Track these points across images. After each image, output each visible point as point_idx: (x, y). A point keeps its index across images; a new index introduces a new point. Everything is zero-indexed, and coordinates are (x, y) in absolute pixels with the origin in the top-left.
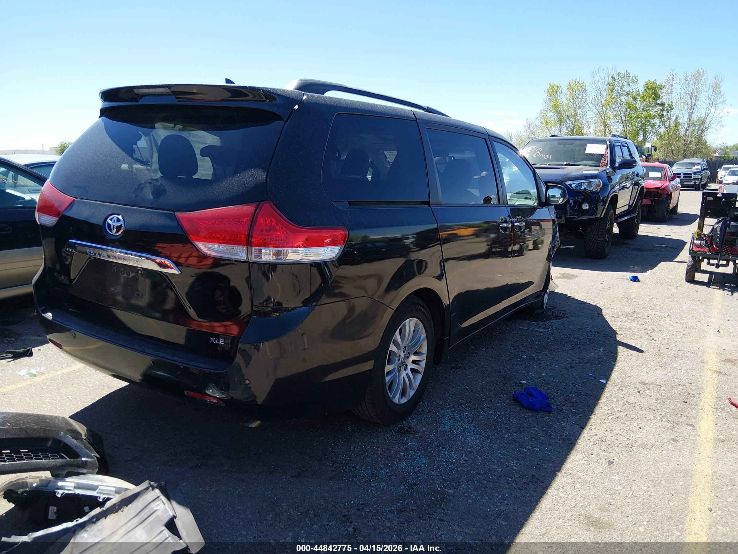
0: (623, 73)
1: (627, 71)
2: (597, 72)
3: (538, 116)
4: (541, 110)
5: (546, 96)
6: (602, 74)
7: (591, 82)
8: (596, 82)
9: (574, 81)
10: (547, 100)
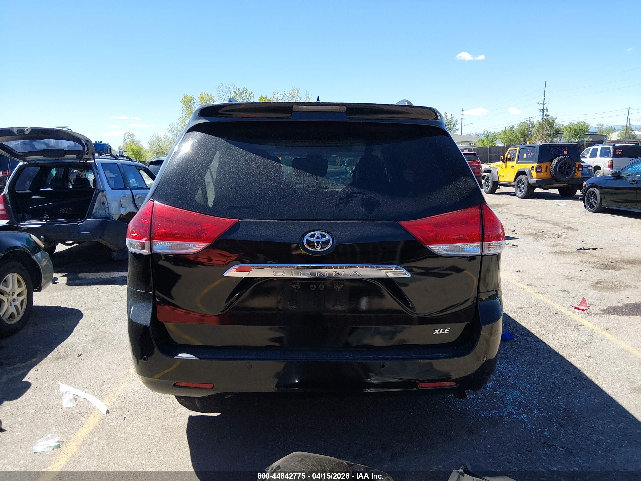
0: (242, 89)
1: (245, 88)
2: (221, 87)
3: (178, 122)
4: (180, 117)
5: (182, 104)
6: (225, 89)
7: (218, 95)
8: (222, 95)
9: (204, 94)
10: (184, 108)
